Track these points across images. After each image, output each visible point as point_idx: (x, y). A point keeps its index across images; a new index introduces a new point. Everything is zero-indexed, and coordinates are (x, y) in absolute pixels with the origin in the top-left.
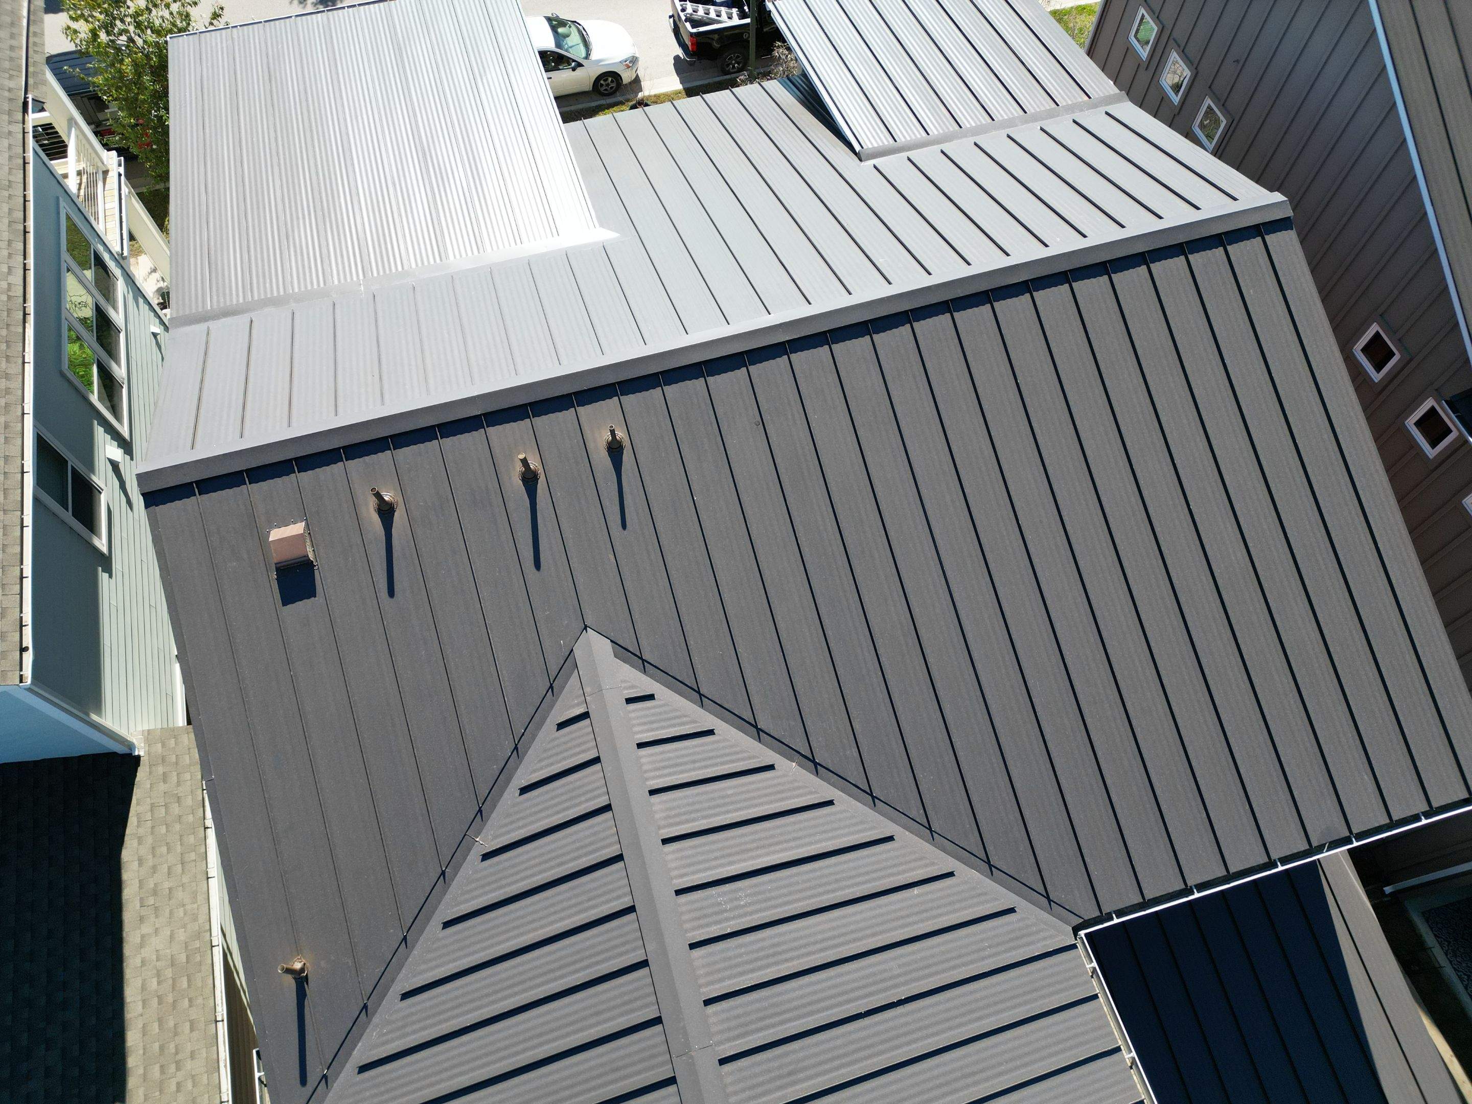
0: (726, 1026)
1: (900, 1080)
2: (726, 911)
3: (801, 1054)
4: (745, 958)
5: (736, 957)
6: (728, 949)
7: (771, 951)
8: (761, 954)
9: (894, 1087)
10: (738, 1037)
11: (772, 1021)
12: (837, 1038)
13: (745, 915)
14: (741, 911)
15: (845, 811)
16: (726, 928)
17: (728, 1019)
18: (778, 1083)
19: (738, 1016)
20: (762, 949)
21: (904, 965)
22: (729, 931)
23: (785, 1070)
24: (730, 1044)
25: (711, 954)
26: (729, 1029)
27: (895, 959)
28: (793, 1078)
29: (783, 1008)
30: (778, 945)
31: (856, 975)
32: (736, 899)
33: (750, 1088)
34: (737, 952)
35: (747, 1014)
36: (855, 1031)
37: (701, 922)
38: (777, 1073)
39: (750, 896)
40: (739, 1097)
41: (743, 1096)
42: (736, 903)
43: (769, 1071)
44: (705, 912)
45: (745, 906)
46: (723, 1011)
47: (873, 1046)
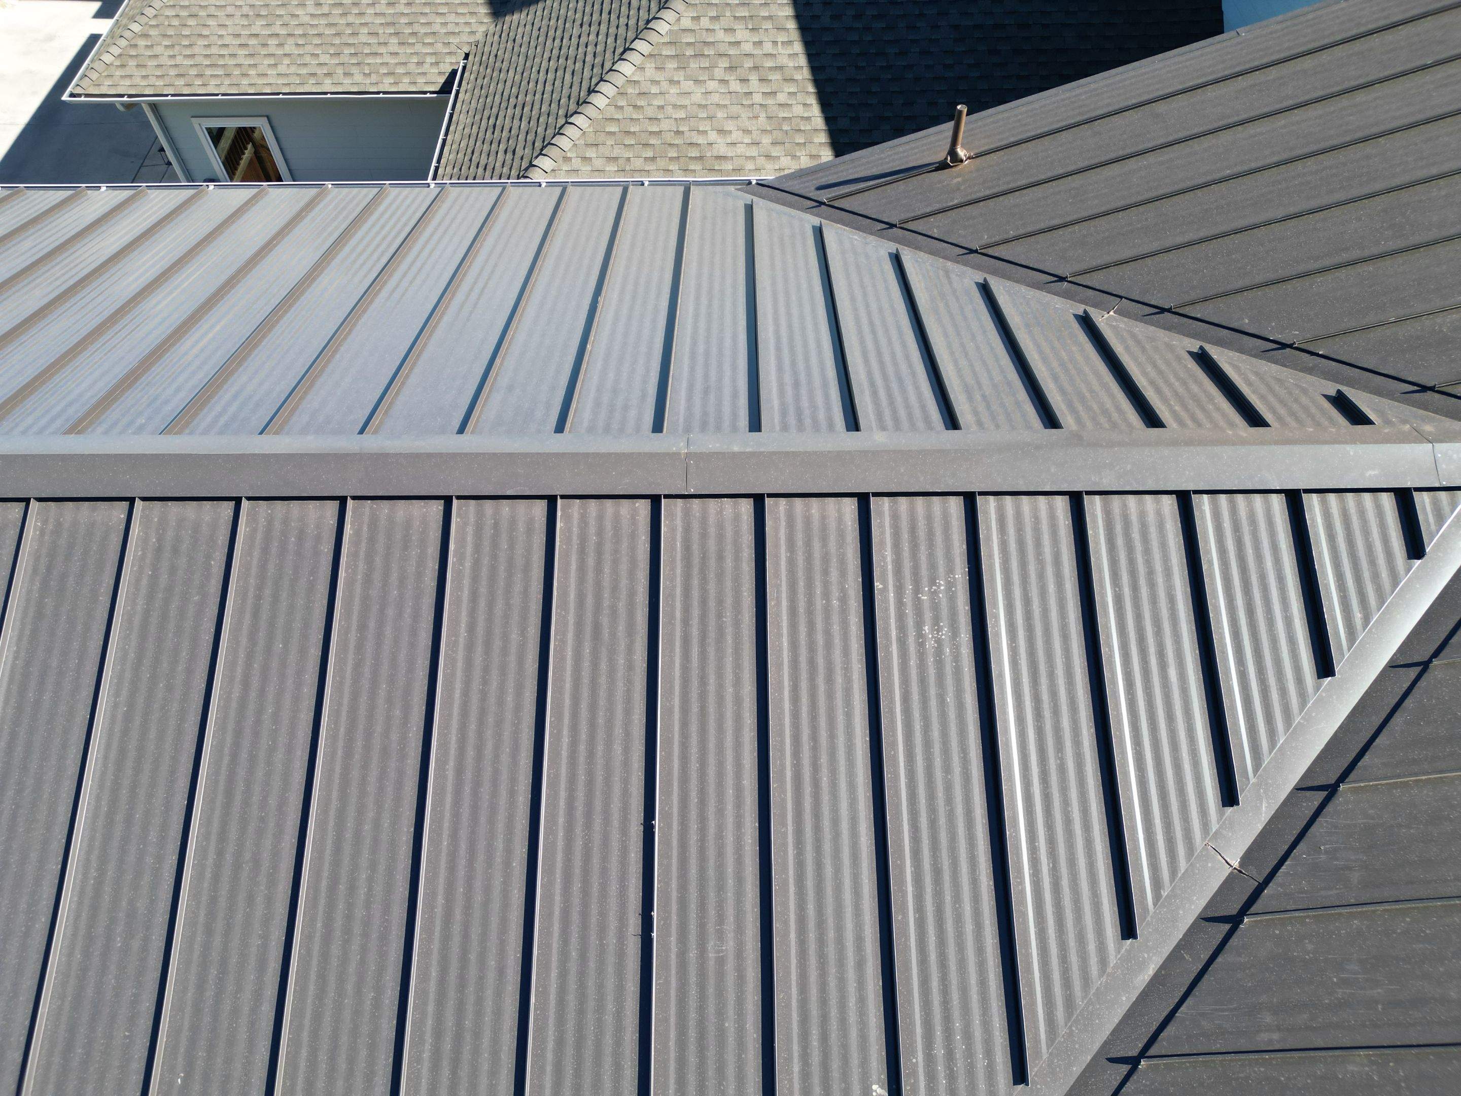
0: (712, 531)
2: (917, 590)
3: (621, 661)
4: (819, 603)
5: (826, 584)
6: (843, 573)
7: (820, 661)
8: (820, 639)
10: (687, 548)
11: (695, 622)
12: (626, 750)
13: (902, 628)
14: (910, 622)
15: (1103, 961)
16: (884, 582)
17: (721, 537)
18: (590, 601)
19: (720, 558)
20: (829, 645)
21: (721, 975)
22: (878, 585)
23: (605, 621)
25: (841, 535)
26: (704, 536)
27: (739, 955)
28: (589, 629)
29: (711, 651)
30: (830, 680)
31: (730, 839)
32: (936, 620)
33: (600, 545)
34: (835, 593)
35: (720, 576)
36: (625, 793)
37: (905, 536)
38: (606, 603)
39: (939, 651)
40: (592, 522)
41: (592, 529)
42: (928, 615)
43: (615, 589)
44: (923, 548)
45: (920, 635)
46: (737, 533)
47: (588, 825)
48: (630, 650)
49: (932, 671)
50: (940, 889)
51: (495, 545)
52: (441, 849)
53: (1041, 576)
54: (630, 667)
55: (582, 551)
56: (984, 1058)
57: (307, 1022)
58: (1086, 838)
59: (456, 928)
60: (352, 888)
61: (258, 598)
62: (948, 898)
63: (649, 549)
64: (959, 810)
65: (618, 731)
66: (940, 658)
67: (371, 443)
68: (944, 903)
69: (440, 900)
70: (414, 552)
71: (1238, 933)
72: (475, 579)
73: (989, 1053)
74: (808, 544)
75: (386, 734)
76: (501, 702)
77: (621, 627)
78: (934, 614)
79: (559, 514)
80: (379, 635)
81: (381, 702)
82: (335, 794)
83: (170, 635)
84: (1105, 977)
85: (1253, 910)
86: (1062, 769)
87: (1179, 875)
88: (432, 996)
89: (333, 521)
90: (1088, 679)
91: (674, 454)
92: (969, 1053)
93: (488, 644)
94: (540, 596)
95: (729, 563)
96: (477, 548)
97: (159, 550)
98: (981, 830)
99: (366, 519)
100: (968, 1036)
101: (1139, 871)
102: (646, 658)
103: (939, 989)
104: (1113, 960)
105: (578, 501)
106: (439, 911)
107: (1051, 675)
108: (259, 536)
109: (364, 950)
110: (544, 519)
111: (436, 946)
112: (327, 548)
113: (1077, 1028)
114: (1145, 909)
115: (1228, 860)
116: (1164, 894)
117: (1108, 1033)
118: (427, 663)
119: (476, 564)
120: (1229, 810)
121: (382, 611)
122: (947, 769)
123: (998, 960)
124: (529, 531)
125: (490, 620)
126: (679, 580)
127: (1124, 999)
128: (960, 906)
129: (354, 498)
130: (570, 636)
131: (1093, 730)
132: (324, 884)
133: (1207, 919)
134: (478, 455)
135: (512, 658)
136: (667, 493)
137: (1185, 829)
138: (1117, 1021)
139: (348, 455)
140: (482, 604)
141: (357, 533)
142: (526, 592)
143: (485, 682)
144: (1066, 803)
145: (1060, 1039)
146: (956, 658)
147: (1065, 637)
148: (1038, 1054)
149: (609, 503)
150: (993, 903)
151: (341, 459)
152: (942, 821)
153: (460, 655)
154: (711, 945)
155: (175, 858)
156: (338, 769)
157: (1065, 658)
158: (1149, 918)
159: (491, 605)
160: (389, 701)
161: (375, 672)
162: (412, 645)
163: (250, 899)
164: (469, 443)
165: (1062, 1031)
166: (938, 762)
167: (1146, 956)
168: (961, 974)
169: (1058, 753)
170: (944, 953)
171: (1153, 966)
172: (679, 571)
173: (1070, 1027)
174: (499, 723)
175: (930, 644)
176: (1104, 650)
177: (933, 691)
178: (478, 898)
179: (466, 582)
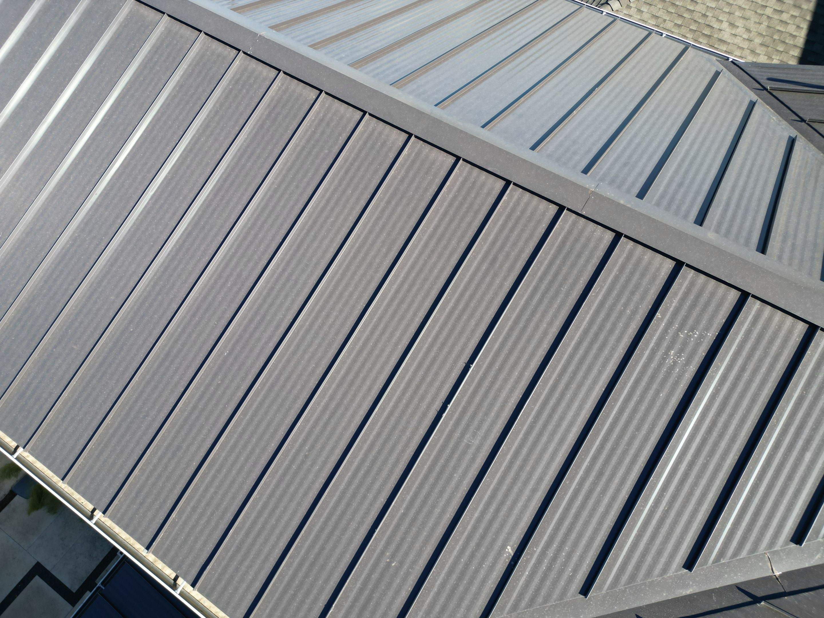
0: (583, 240)
1: (396, 344)
2: (680, 329)
3: (498, 281)
4: (619, 307)
5: (629, 300)
6: (642, 299)
7: (602, 337)
8: (608, 326)
9: (398, 334)
10: (564, 242)
11: (546, 282)
12: (477, 325)
13: (658, 344)
14: (665, 344)
15: (665, 570)
16: (663, 316)
17: (585, 246)
18: (499, 244)
19: (579, 256)
20: (611, 332)
21: (464, 453)
22: (658, 315)
23: (501, 258)
24: (566, 230)
25: (654, 278)
26: (577, 240)
27: (479, 449)
28: (490, 257)
29: (546, 301)
30: (601, 349)
31: (503, 395)
32: (681, 351)
33: (519, 218)
34: (632, 306)
35: (573, 265)
36: (465, 345)
37: (692, 297)
38: (506, 249)
39: (672, 368)
40: (522, 204)
41: (520, 208)
42: (678, 346)
43: (515, 244)
44: (698, 309)
45: (666, 353)
46: (596, 248)
47: (441, 349)
48: (505, 278)
49: (661, 376)
50: (597, 482)
51: (468, 193)
52: (372, 321)
53: (761, 360)
54: (501, 286)
55: (509, 217)
56: (571, 571)
57: (284, 361)
58: (696, 508)
59: (361, 359)
60: (328, 316)
61: (352, 164)
62: (599, 489)
63: (543, 233)
64: (632, 451)
65: (478, 314)
66: (671, 372)
67: (438, 113)
68: (595, 490)
69: (361, 343)
70: (430, 178)
71: (754, 606)
72: (450, 205)
73: (575, 571)
74: (632, 273)
75: (375, 257)
76: (431, 271)
77: (507, 265)
78: (681, 347)
79: (508, 192)
80: (394, 210)
81: (380, 241)
82: (340, 272)
83: (308, 163)
84: (660, 578)
85: (771, 601)
86: (705, 466)
87: (738, 558)
88: (337, 381)
89: (400, 144)
90: (752, 430)
91: (586, 188)
92: (565, 564)
93: (439, 240)
94: (476, 229)
95: (582, 261)
96: (459, 190)
97: (322, 120)
98: (638, 468)
99: (416, 150)
100: (569, 556)
101: (715, 542)
102: (511, 287)
103: (568, 527)
104: (671, 573)
105: (521, 190)
106: (358, 347)
107: (731, 416)
108: (366, 135)
109: (320, 345)
110: (499, 191)
111: (349, 361)
112: (392, 156)
113: (629, 591)
114: (706, 561)
115: (774, 569)
116: (722, 561)
117: (645, 604)
118: (409, 234)
119: (455, 197)
120: (793, 545)
121: (401, 198)
122: (638, 429)
123: (607, 534)
124: (489, 194)
125: (446, 229)
126: (549, 257)
127: (664, 594)
128: (603, 497)
129: (416, 137)
130: (480, 256)
131: (737, 458)
132: (318, 307)
133: (739, 588)
134: (484, 142)
135: (447, 252)
136: (569, 208)
137: (758, 538)
138: (653, 601)
139: (424, 113)
140: (447, 219)
141: (409, 155)
142: (470, 224)
143: (429, 257)
144: (695, 484)
145: (617, 589)
146: (680, 376)
147: (754, 401)
148: (600, 588)
149: (536, 198)
150: (622, 506)
151: (420, 114)
152: (619, 452)
153: (425, 238)
154: (467, 436)
155: (266, 262)
156: (347, 262)
157: (746, 412)
158: (705, 567)
159: (451, 221)
160: (384, 242)
161: (384, 227)
162: (406, 222)
163: (286, 296)
164: (485, 134)
165: (621, 587)
166: (635, 422)
167: (691, 583)
168: (583, 527)
169: (708, 457)
170: (580, 512)
171: (692, 590)
172: (552, 252)
173: (626, 588)
174: (426, 280)
175: (669, 361)
176: (773, 420)
177: (655, 386)
178: (376, 352)
179: (446, 204)
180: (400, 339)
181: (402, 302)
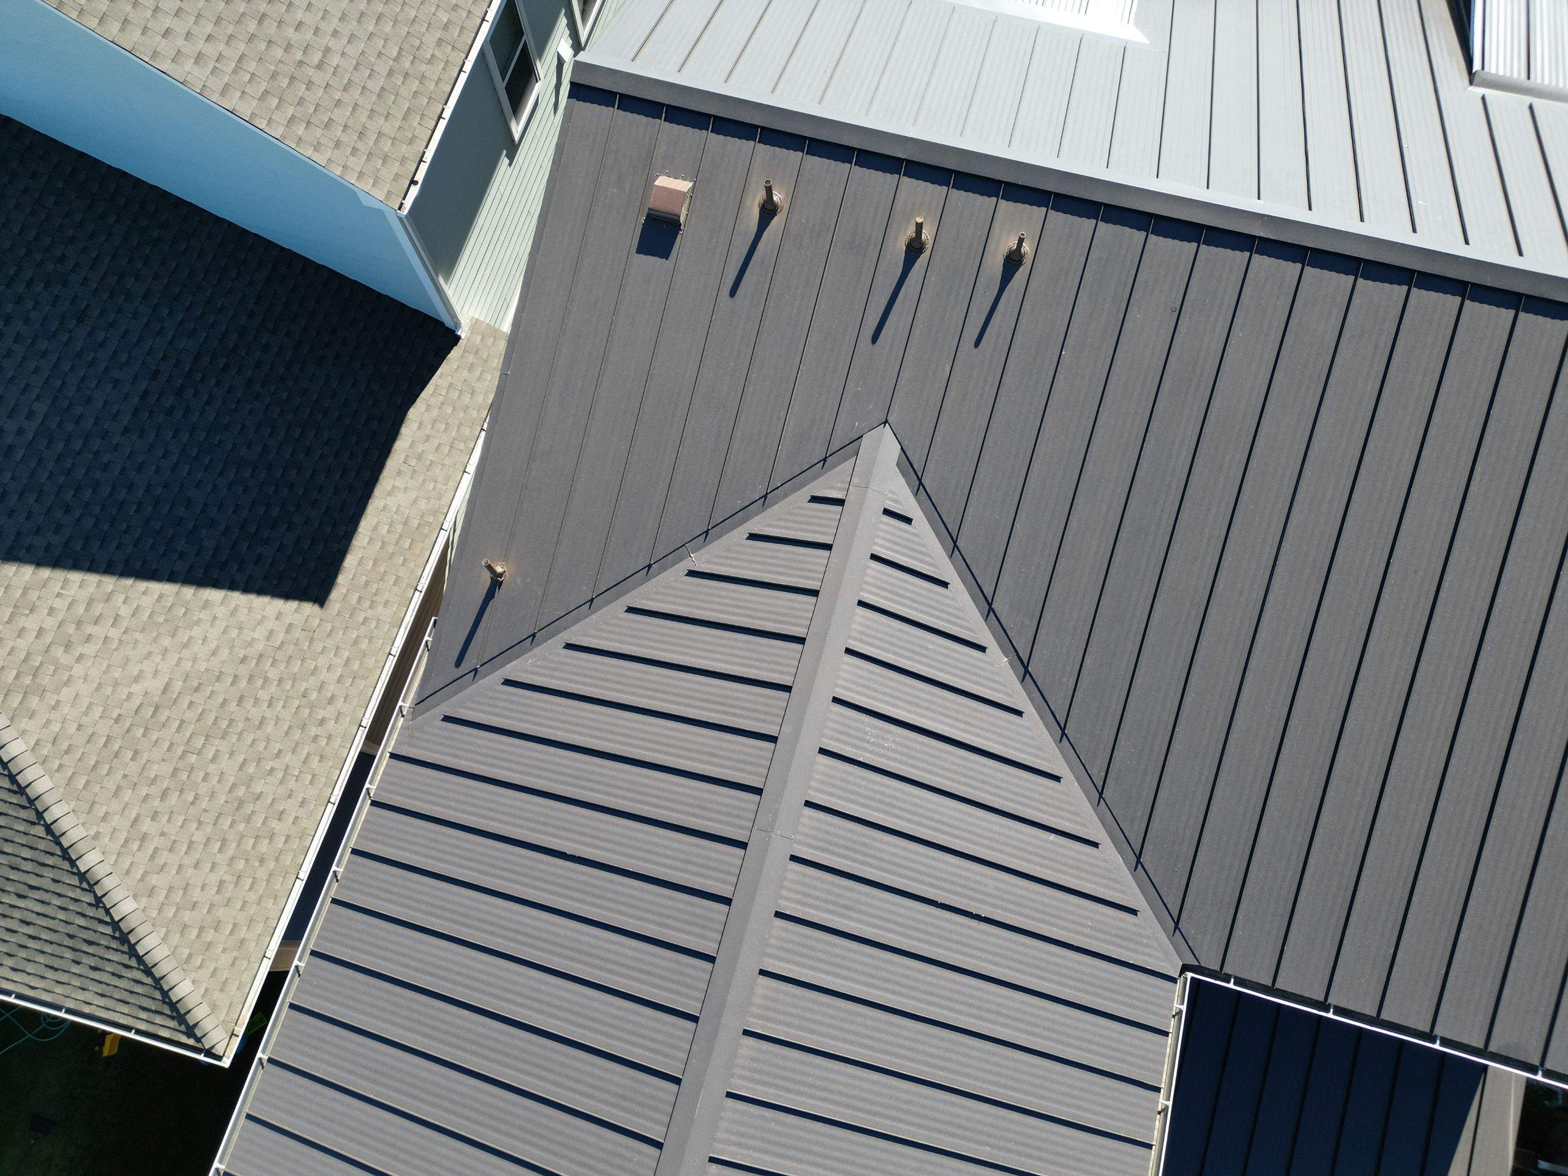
0: (813, 833)
1: (937, 977)
2: (868, 742)
3: (863, 898)
7: (888, 800)
8: (878, 796)
9: (929, 979)
10: (818, 848)
12: (903, 907)
13: (883, 756)
14: (882, 751)
15: (1028, 729)
16: (861, 756)
17: (818, 829)
18: (830, 907)
19: (828, 833)
20: (882, 794)
21: (1000, 890)
22: (861, 759)
23: (843, 902)
26: (814, 838)
28: (847, 912)
31: (951, 869)
32: (883, 738)
33: (805, 895)
34: (858, 781)
35: (837, 836)
36: (922, 913)
37: (841, 737)
38: (834, 898)
39: (897, 743)
40: (792, 895)
41: (796, 896)
42: (880, 741)
43: (828, 892)
44: (850, 731)
45: (888, 749)
46: (818, 820)
47: (931, 934)
48: (859, 893)
51: (788, 951)
54: (868, 895)
60: (931, 1055)
70: (781, 996)
74: (833, 786)
75: (867, 1027)
76: (867, 965)
80: (819, 1023)
81: (851, 1027)
93: (839, 966)
109: (957, 1053)
112: (765, 1045)
119: (796, 961)
121: (807, 1019)
124: (787, 930)
125: (825, 962)
126: (833, 858)
127: (1041, 727)
130: (846, 921)
135: (848, 954)
136: (791, 851)
140: (817, 964)
142: (818, 940)
143: (856, 971)
146: (901, 737)
148: (1048, 769)
153: (840, 981)
159: (819, 960)
160: (852, 1023)
161: (837, 1028)
162: (829, 1006)
172: (828, 857)
174: (877, 968)
175: (893, 746)
180: (932, 975)
181: (900, 985)
